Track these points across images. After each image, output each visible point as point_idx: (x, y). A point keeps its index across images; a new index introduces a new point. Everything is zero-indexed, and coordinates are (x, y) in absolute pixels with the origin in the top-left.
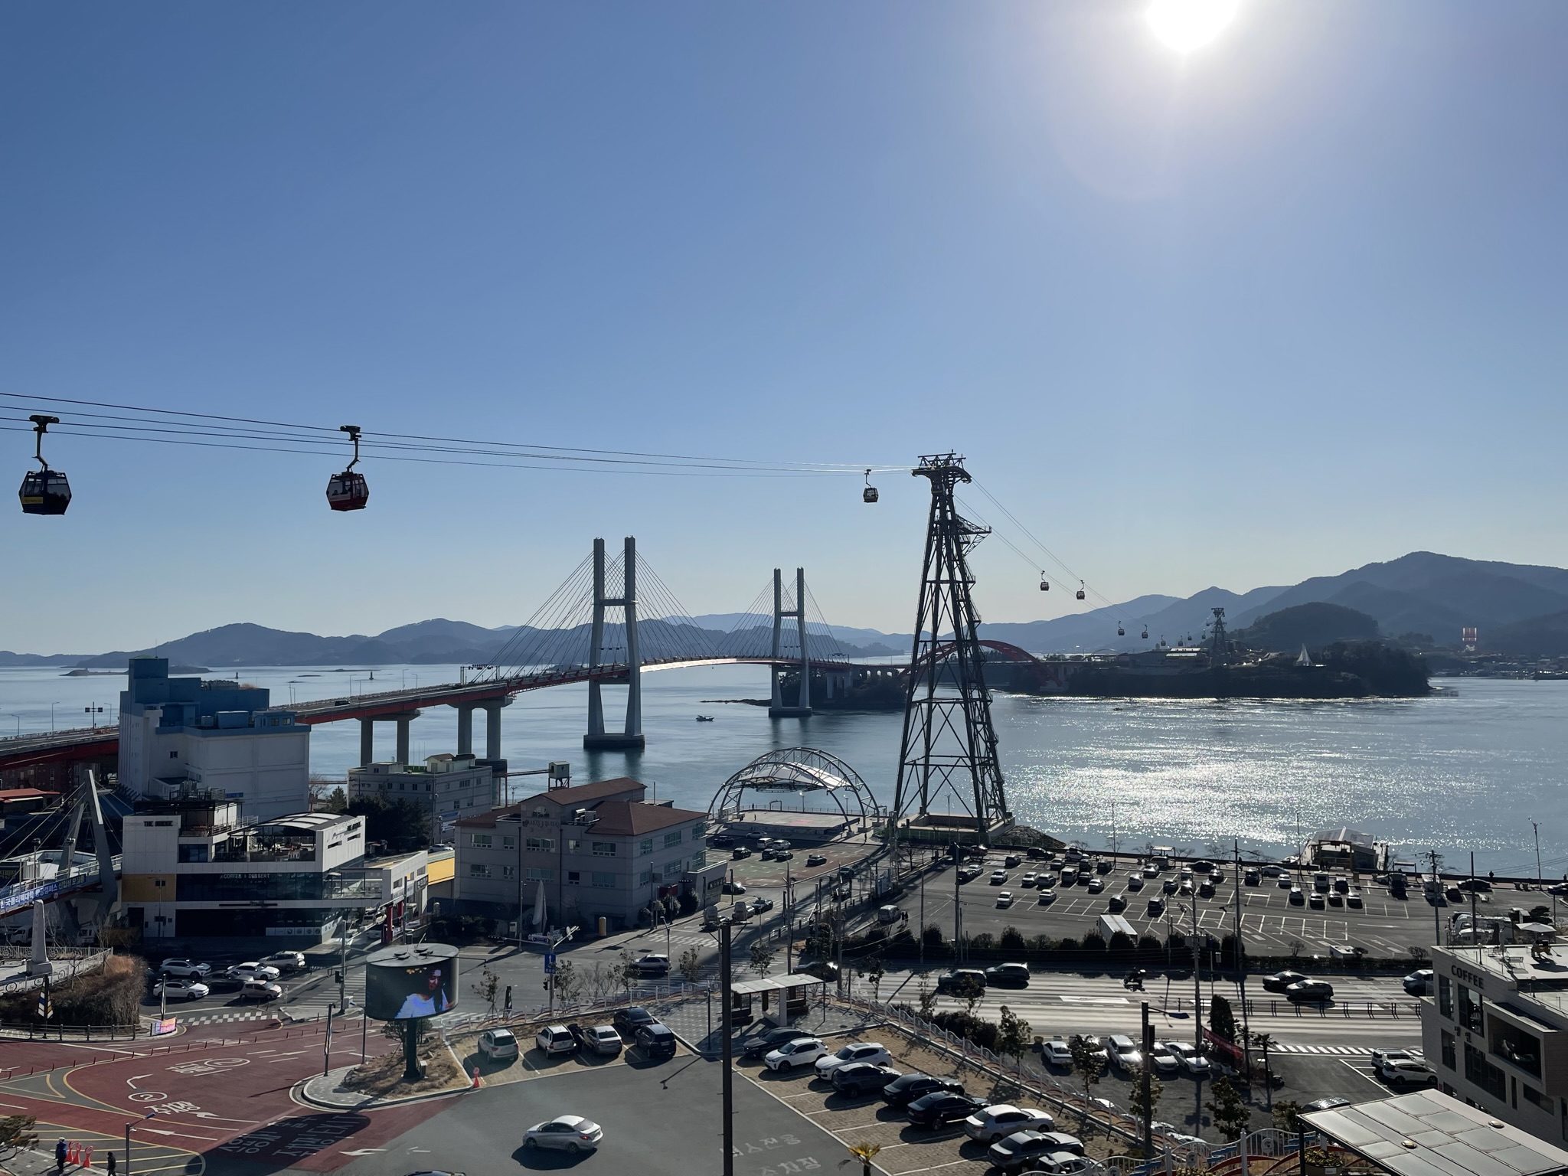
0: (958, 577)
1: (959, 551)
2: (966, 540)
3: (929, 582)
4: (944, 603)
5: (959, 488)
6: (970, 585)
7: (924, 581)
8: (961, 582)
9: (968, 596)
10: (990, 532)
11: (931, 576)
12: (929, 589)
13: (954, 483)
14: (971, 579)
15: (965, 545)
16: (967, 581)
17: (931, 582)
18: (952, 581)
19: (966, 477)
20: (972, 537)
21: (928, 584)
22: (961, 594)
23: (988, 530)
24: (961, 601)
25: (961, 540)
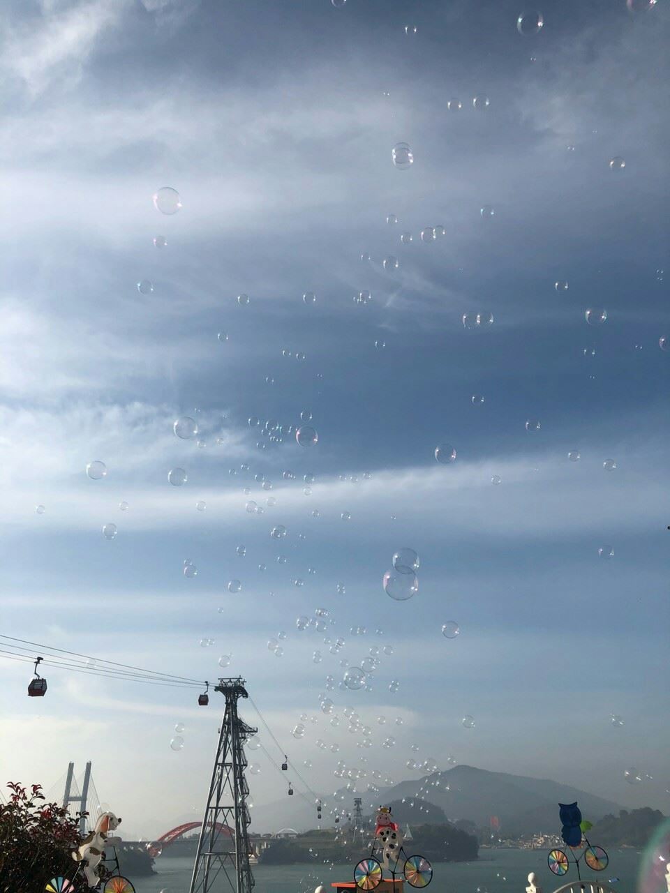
0: (237, 761)
1: (239, 744)
5: (241, 701)
6: (244, 767)
8: (238, 765)
10: (256, 732)
13: (238, 697)
14: (244, 763)
15: (242, 740)
19: (245, 694)
20: (246, 734)
23: (255, 730)
25: (241, 736)
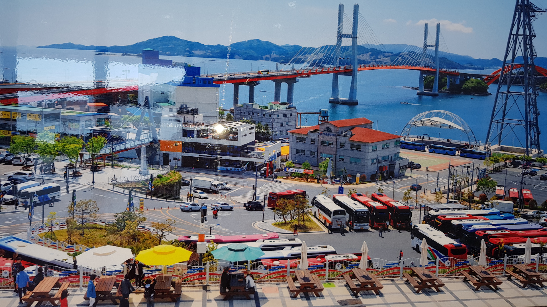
0: (528, 33)
1: (529, 20)
2: (533, 14)
3: (513, 35)
4: (519, 45)
6: (533, 37)
7: (511, 34)
8: (529, 36)
9: (531, 43)
11: (514, 32)
12: (512, 38)
14: (534, 35)
15: (532, 17)
16: (532, 36)
17: (514, 35)
18: (525, 35)
20: (536, 13)
21: (512, 36)
22: (528, 42)
23: (545, 10)
24: (528, 45)
25: (531, 15)
